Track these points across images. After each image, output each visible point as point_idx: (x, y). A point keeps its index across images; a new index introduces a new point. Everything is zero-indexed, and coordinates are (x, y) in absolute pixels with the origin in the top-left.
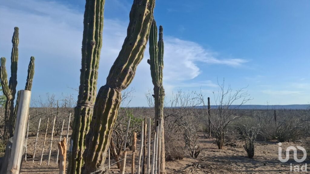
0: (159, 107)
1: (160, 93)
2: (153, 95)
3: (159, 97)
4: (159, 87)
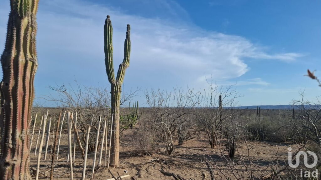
0: (114, 104)
1: (115, 90)
2: (110, 92)
3: (114, 93)
4: (115, 84)
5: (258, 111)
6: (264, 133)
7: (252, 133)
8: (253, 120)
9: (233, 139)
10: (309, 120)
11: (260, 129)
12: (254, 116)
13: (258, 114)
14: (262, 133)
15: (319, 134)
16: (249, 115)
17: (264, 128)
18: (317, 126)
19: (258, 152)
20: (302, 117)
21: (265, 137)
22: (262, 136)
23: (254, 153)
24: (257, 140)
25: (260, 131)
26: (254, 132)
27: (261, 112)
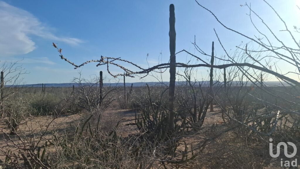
5: (44, 89)
6: (48, 108)
7: (36, 109)
8: (37, 97)
9: (16, 116)
10: (83, 94)
11: (44, 105)
12: (39, 93)
13: (43, 91)
14: (46, 107)
15: (90, 104)
16: (35, 93)
17: (47, 103)
18: (89, 98)
19: (41, 126)
20: (79, 91)
21: (48, 112)
22: (46, 111)
23: (38, 126)
24: (40, 115)
25: (44, 107)
26: (38, 108)
27: (46, 89)
